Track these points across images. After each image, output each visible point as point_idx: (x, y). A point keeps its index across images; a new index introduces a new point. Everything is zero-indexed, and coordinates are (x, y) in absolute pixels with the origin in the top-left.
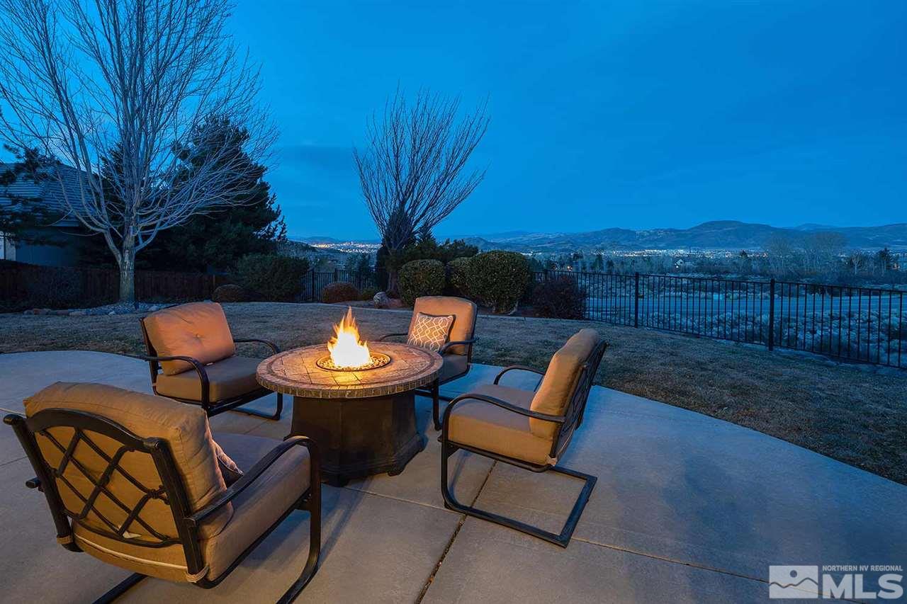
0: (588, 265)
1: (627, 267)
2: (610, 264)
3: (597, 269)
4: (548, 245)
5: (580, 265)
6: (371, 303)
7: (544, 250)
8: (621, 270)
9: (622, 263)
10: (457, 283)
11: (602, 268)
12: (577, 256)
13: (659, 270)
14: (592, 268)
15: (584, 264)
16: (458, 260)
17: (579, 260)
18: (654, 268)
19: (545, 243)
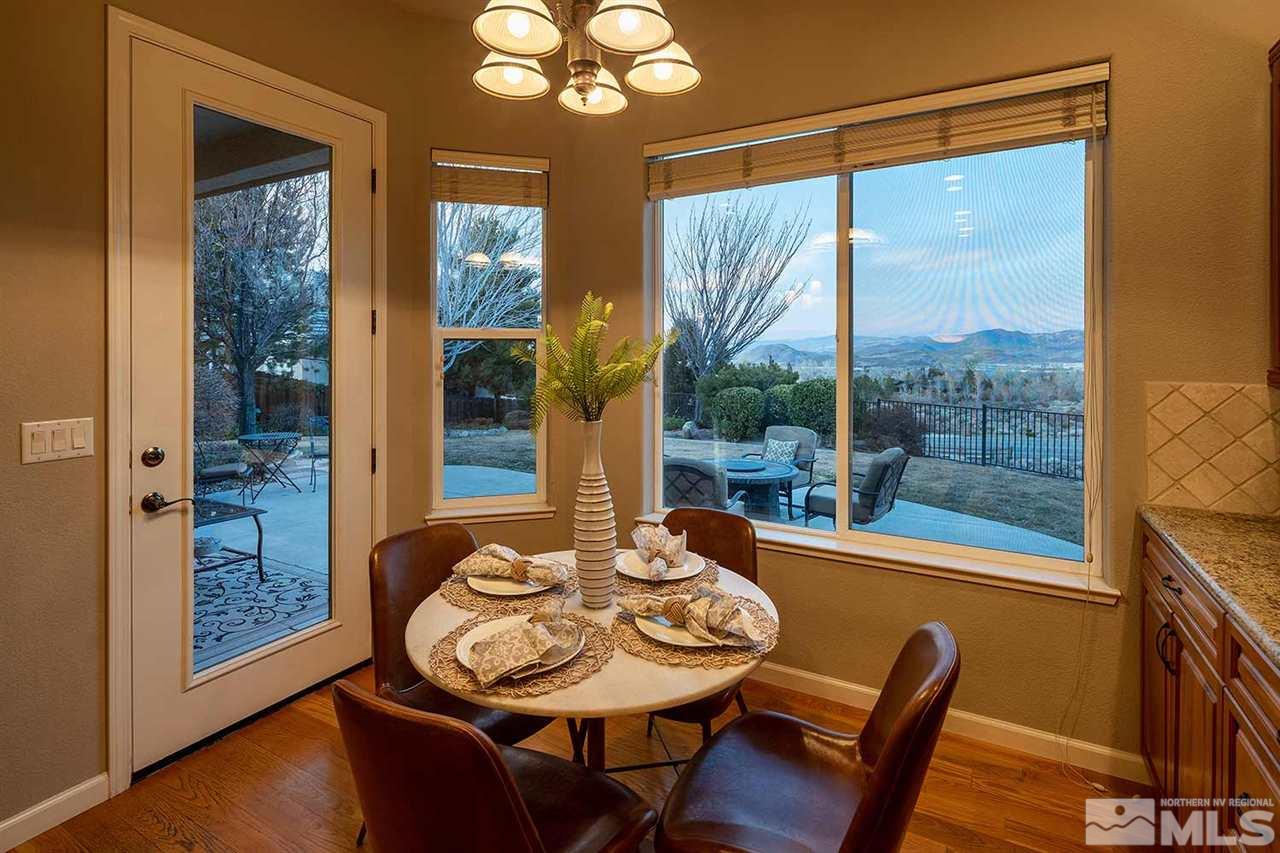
0: (951, 386)
1: (1014, 390)
2: (987, 385)
3: (966, 392)
4: (888, 355)
5: (938, 387)
6: (680, 433)
7: (882, 363)
8: (1005, 394)
9: (1007, 383)
10: (776, 413)
11: (974, 391)
12: (934, 373)
13: (1067, 394)
14: (958, 390)
15: (945, 383)
16: (777, 387)
17: (938, 379)
18: (1060, 391)
19: (885, 353)
